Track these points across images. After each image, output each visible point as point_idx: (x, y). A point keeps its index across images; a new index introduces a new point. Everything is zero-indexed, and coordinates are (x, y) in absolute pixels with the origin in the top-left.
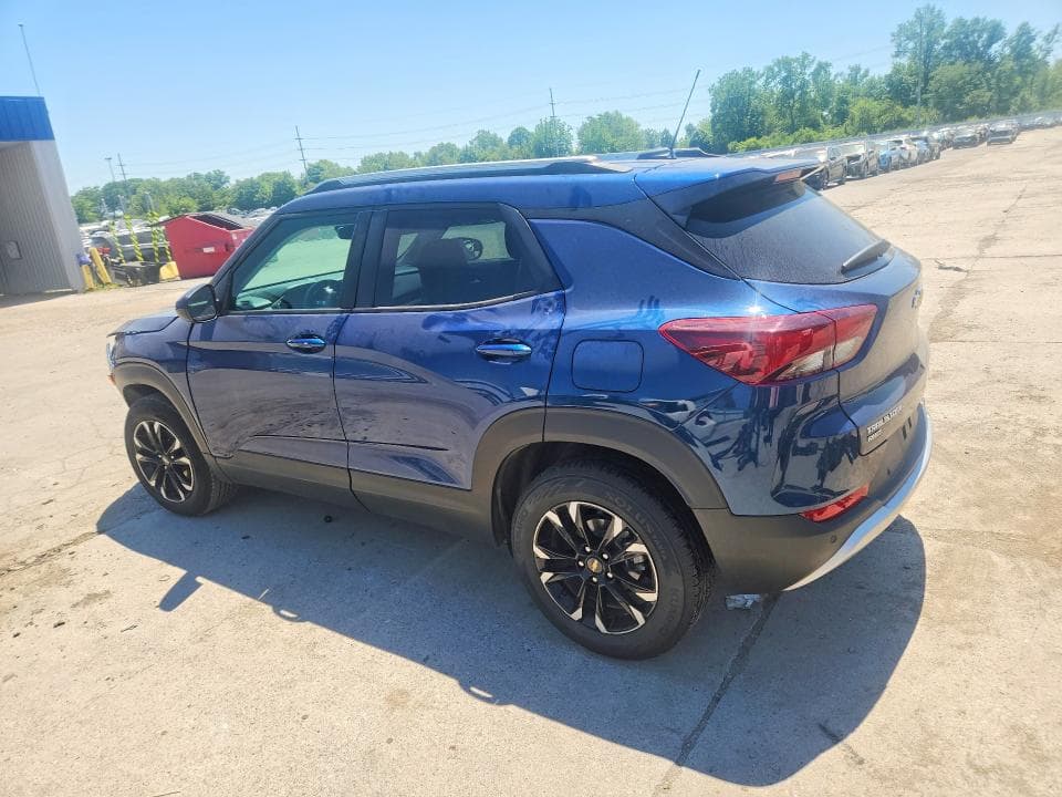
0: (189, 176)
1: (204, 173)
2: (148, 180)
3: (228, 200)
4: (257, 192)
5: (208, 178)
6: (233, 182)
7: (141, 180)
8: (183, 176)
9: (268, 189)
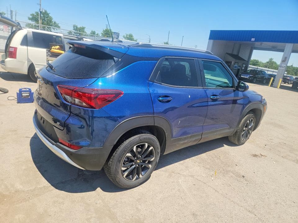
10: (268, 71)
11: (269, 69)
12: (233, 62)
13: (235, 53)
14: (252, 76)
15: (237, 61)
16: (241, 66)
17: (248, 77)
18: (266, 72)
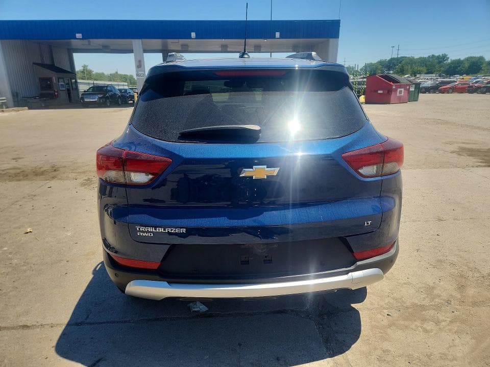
0: (429, 56)
1: (437, 55)
2: (409, 57)
3: (442, 69)
4: (459, 66)
5: (438, 57)
6: (449, 61)
7: (406, 57)
8: (426, 56)
9: (467, 65)
10: (118, 85)
11: (120, 83)
12: (54, 78)
13: (47, 61)
14: (102, 96)
15: (61, 75)
16: (70, 84)
17: (96, 100)
18: (117, 88)
